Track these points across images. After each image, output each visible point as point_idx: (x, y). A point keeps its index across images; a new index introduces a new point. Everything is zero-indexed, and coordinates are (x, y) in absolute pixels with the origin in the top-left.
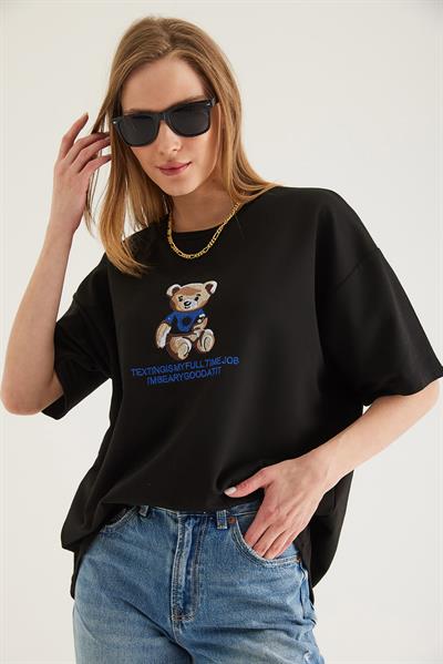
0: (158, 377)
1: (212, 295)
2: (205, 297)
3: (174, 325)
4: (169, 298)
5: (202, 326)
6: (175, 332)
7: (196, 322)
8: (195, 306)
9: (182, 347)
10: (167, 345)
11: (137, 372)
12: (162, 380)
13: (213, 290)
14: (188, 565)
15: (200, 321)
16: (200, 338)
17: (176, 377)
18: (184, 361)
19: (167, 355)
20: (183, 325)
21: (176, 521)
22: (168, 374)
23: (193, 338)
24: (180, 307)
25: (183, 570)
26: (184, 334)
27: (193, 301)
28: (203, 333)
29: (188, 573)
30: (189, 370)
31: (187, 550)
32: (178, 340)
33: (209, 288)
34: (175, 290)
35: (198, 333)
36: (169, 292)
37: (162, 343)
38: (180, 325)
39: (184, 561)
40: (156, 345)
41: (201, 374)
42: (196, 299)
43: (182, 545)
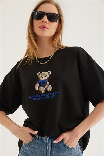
0: (37, 98)
1: (50, 75)
2: (48, 76)
3: (40, 84)
4: (38, 76)
5: (48, 84)
6: (40, 86)
7: (46, 83)
8: (45, 78)
9: (43, 90)
10: (39, 89)
11: (30, 97)
12: (38, 99)
13: (50, 74)
14: (51, 152)
15: (47, 83)
16: (48, 87)
17: (41, 98)
18: (44, 94)
19: (39, 92)
20: (43, 84)
21: (46, 140)
22: (39, 97)
23: (46, 87)
24: (41, 79)
25: (50, 153)
26: (43, 86)
27: (45, 77)
28: (48, 86)
29: (51, 154)
30: (45, 96)
31: (50, 148)
32: (41, 88)
33: (49, 73)
34: (39, 74)
35: (47, 86)
36: (38, 75)
37: (37, 89)
38: (41, 84)
39: (50, 151)
40: (35, 90)
41: (49, 97)
42: (46, 76)
43: (49, 146)
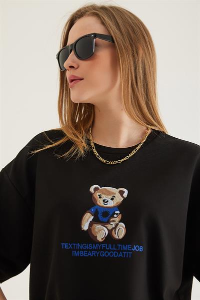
0: (81, 251)
1: (125, 199)
2: (119, 199)
3: (96, 215)
4: (91, 194)
5: (117, 220)
6: (96, 220)
7: (112, 216)
8: (111, 204)
9: (101, 232)
10: (90, 229)
11: (66, 246)
12: (83, 254)
13: (125, 195)
15: (115, 216)
16: (115, 228)
17: (94, 253)
18: (100, 243)
19: (88, 237)
20: (103, 216)
22: (88, 250)
23: (110, 227)
24: (100, 202)
26: (105, 223)
27: (110, 200)
28: (117, 225)
30: (105, 250)
32: (98, 227)
33: (122, 193)
34: (96, 189)
35: (114, 225)
36: (92, 189)
37: (85, 227)
38: (100, 216)
40: (81, 228)
42: (112, 199)
